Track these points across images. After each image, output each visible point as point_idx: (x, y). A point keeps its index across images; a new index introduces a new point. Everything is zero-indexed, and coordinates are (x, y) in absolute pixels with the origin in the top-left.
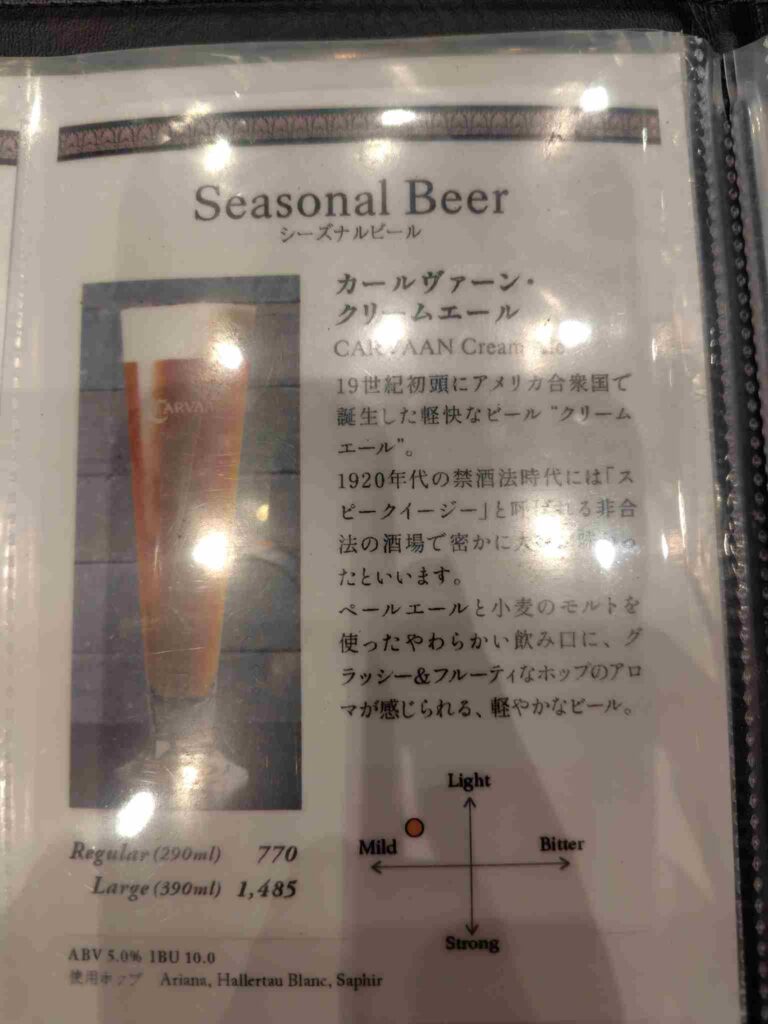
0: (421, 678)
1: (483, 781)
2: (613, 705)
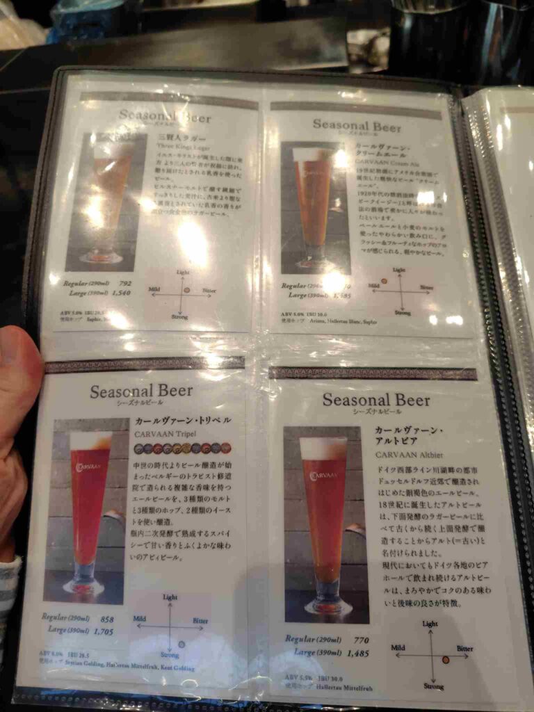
0: (384, 243)
1: (403, 270)
2: (439, 254)
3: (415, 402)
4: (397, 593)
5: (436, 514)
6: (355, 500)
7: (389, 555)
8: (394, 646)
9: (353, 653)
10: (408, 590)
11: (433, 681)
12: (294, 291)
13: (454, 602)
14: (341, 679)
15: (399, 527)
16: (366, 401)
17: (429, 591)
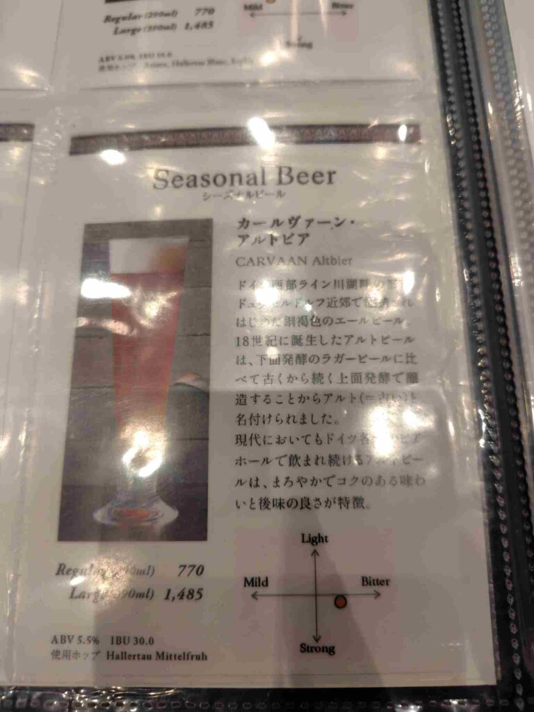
3: (310, 178)
4: (257, 485)
5: (333, 355)
6: (196, 335)
7: (248, 422)
8: (249, 580)
9: (174, 593)
10: (277, 481)
11: (317, 640)
12: (123, 25)
13: (358, 502)
14: (151, 641)
15: (268, 376)
16: (225, 178)
17: (314, 482)
